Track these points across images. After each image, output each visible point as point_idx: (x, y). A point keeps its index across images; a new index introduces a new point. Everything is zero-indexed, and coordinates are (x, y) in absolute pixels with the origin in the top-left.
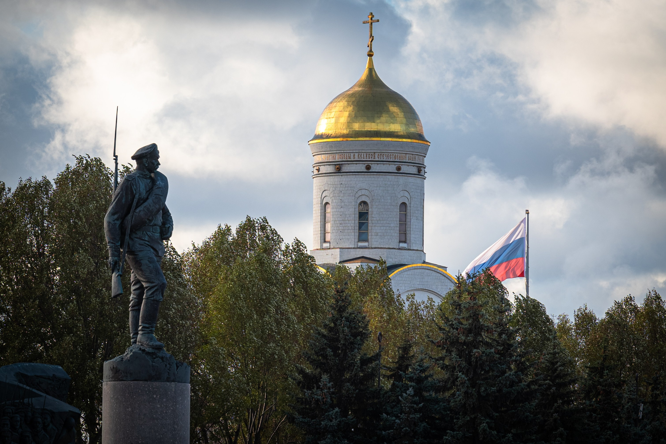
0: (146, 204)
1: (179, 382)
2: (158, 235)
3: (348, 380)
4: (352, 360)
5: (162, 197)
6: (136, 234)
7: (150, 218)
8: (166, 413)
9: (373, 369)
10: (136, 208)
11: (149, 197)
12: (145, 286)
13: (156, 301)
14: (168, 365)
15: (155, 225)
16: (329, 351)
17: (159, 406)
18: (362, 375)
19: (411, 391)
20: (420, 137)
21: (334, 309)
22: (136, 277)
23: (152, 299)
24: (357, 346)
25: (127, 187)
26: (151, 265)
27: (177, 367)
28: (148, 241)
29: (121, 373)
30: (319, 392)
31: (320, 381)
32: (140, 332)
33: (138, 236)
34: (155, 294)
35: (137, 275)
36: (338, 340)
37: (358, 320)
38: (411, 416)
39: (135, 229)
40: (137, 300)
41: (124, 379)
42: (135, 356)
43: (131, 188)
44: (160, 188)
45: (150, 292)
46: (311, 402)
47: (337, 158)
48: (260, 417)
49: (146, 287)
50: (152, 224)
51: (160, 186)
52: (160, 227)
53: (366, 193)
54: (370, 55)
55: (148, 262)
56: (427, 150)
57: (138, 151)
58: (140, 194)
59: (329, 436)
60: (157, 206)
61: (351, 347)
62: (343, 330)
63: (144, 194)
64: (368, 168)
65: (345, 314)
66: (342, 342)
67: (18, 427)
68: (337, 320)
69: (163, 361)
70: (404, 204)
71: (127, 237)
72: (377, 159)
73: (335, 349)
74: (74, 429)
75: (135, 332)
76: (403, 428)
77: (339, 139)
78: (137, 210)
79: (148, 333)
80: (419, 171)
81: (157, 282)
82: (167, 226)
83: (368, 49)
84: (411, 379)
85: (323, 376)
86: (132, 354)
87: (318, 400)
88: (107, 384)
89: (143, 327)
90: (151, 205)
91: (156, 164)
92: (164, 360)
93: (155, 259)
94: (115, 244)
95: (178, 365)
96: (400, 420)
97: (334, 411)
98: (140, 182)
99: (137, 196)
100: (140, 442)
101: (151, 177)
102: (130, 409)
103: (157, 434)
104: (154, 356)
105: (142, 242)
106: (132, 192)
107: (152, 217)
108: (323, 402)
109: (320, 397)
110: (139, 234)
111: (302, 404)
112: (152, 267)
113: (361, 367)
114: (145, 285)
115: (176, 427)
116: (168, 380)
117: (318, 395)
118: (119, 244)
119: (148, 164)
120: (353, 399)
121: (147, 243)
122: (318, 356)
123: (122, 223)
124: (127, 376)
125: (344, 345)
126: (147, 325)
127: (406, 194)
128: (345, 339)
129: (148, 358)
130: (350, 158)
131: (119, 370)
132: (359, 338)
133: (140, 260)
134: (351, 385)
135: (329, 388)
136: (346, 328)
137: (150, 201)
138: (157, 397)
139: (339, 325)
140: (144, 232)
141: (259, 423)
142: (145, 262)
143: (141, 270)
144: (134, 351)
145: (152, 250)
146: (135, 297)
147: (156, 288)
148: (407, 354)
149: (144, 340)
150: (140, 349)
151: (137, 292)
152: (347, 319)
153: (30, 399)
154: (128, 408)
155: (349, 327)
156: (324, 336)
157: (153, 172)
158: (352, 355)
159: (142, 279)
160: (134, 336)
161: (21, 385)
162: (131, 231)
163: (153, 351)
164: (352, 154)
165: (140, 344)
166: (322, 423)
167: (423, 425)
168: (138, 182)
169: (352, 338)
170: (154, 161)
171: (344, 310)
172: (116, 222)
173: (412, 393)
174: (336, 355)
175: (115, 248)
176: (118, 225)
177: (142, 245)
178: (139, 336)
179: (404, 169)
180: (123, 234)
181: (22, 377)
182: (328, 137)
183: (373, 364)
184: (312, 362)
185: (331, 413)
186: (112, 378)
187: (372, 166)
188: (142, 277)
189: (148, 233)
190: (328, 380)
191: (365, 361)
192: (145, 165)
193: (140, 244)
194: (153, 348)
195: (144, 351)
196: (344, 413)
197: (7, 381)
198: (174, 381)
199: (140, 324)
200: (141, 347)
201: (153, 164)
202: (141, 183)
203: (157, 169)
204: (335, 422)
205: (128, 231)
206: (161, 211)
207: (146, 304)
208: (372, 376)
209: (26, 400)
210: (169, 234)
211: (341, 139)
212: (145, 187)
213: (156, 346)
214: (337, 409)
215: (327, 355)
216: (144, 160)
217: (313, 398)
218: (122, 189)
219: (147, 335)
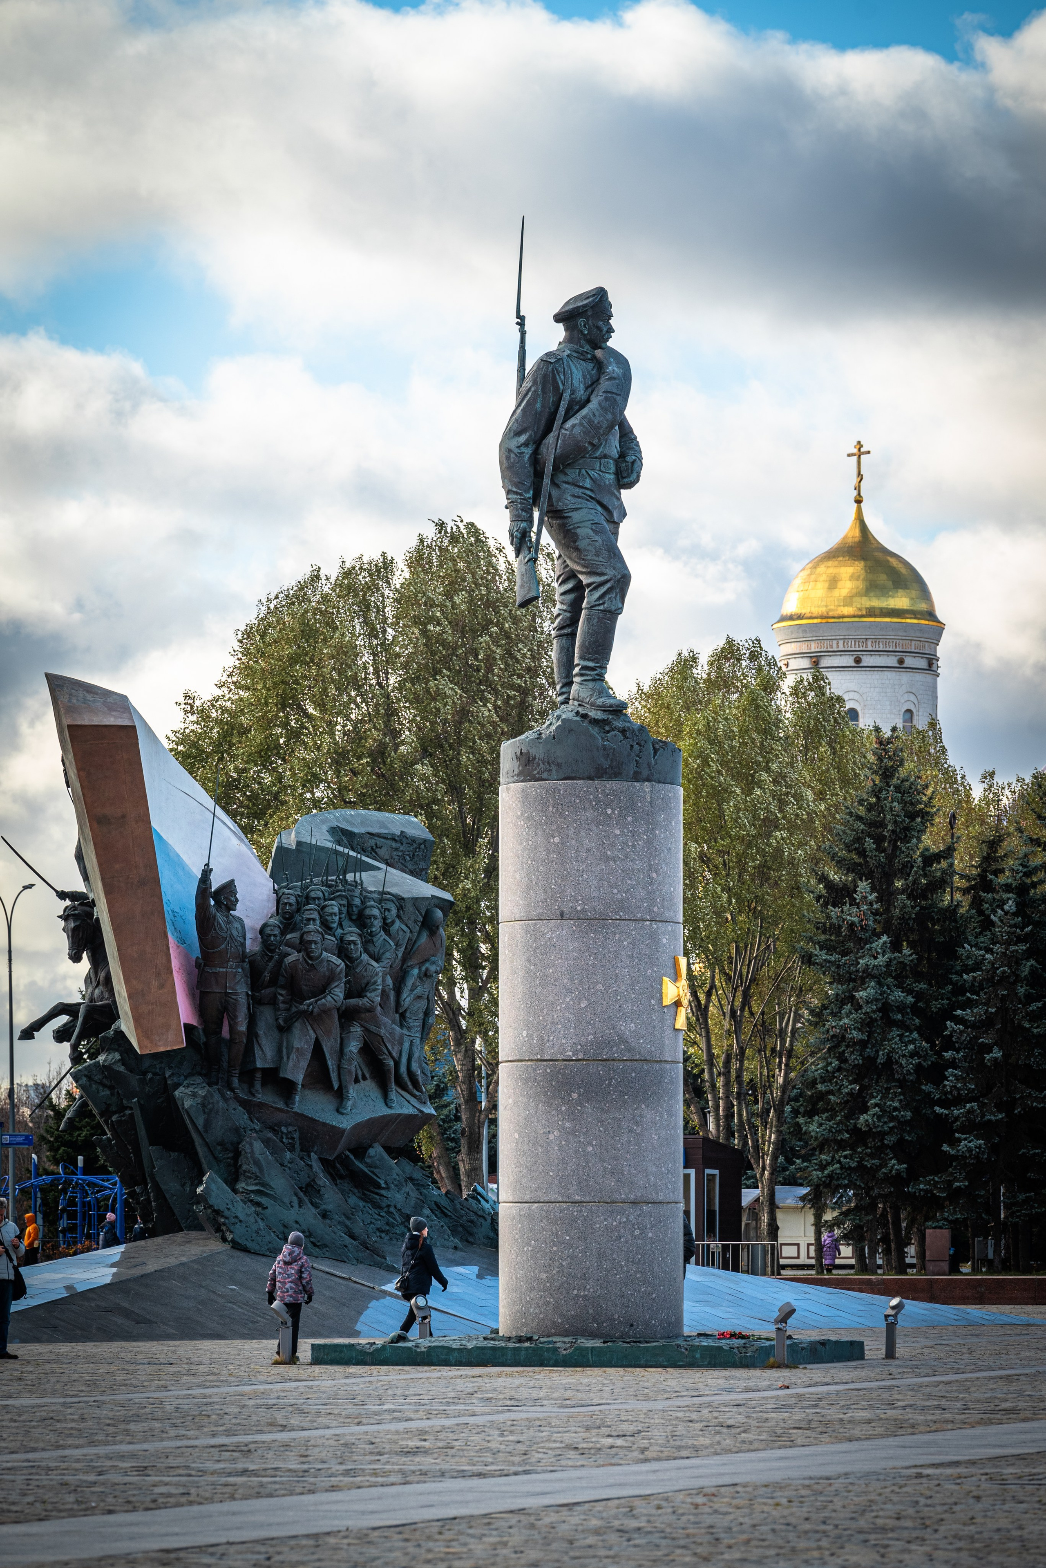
0: (584, 412)
1: (660, 782)
2: (612, 477)
3: (903, 892)
4: (907, 856)
5: (618, 398)
6: (566, 474)
7: (595, 441)
8: (633, 846)
9: (944, 872)
10: (565, 420)
11: (593, 398)
12: (585, 582)
13: (610, 611)
14: (636, 747)
15: (605, 456)
16: (869, 844)
17: (618, 832)
18: (924, 881)
19: (1010, 906)
20: (931, 615)
21: (875, 772)
22: (567, 566)
23: (601, 608)
24: (916, 834)
25: (545, 376)
26: (597, 538)
27: (656, 751)
28: (591, 490)
29: (538, 765)
30: (854, 910)
31: (856, 892)
32: (577, 679)
33: (570, 480)
34: (607, 598)
35: (568, 562)
36: (882, 825)
37: (916, 790)
38: (1013, 948)
39: (563, 463)
40: (568, 615)
41: (545, 775)
42: (567, 728)
43: (554, 379)
44: (614, 378)
45: (597, 594)
46: (840, 927)
47: (814, 647)
48: (750, 962)
49: (589, 585)
50: (598, 454)
51: (615, 375)
52: (616, 462)
53: (856, 696)
54: (859, 501)
55: (591, 533)
56: (940, 635)
57: (567, 303)
58: (573, 392)
59: (872, 984)
60: (609, 416)
61: (906, 836)
62: (891, 808)
63: (581, 393)
64: (858, 661)
65: (895, 781)
66: (890, 827)
67: (335, 925)
68: (880, 791)
69: (626, 737)
70: (909, 711)
71: (547, 481)
72: (870, 648)
73: (879, 840)
74: (441, 930)
75: (565, 680)
76: (998, 968)
77: (815, 621)
78: (568, 425)
79: (594, 680)
80: (930, 664)
81: (610, 573)
82: (630, 459)
83: (855, 493)
84: (1008, 888)
85: (859, 882)
86: (559, 723)
87: (852, 925)
88: (508, 789)
89: (584, 668)
90: (597, 414)
91: (605, 329)
92: (628, 734)
93: (607, 526)
94: (521, 495)
95: (657, 746)
96: (992, 954)
97: (881, 941)
98: (573, 367)
99: (566, 396)
100: (579, 908)
101: (594, 358)
102: (557, 840)
103: (615, 891)
104: (607, 728)
105: (578, 491)
106: (556, 387)
107: (599, 440)
108: (861, 926)
109: (855, 919)
110: (572, 474)
111: (824, 932)
112: (600, 541)
113: (923, 869)
114: (585, 580)
115: (654, 875)
116: (637, 777)
117: (851, 914)
118: (530, 494)
119: (589, 330)
120: (911, 922)
121: (588, 492)
122: (850, 851)
123: (536, 452)
124: (550, 770)
125: (893, 831)
126: (591, 664)
127: (912, 698)
128: (895, 822)
129: (594, 731)
130: (831, 646)
131: (534, 759)
132: (918, 820)
133: (575, 528)
134: (908, 898)
135: (871, 904)
136: (896, 804)
137: (594, 404)
138: (613, 812)
139: (885, 799)
140: (583, 471)
141: (748, 972)
142: (584, 531)
143: (577, 549)
144: (564, 716)
145: (599, 508)
146: (565, 607)
147: (609, 585)
148: (996, 851)
149: (585, 694)
150: (577, 713)
151: (570, 597)
152: (898, 789)
153: (358, 874)
154: (553, 837)
155: (901, 801)
156: (859, 818)
157: (601, 348)
158: (908, 848)
159: (578, 568)
160: (564, 690)
161: (340, 849)
162: (556, 468)
163: (605, 717)
164: (835, 642)
165: (576, 703)
166: (861, 961)
167: (1029, 964)
168: (569, 366)
169: (907, 820)
170: (601, 323)
171: (892, 776)
172: (523, 449)
173: (1014, 909)
174: (880, 849)
175: (521, 503)
176: (527, 456)
177: (579, 497)
178: (574, 687)
179: (909, 661)
180: (538, 475)
181: (342, 835)
182: (800, 617)
183: (944, 864)
184: (840, 863)
185: (874, 945)
186: (518, 775)
187: (864, 658)
188: (578, 564)
189: (591, 473)
190: (868, 889)
191: (930, 859)
192: (582, 332)
193: (573, 496)
194: (604, 711)
195: (584, 716)
196: (896, 946)
197: (314, 842)
198: (648, 780)
199: (576, 661)
200: (580, 709)
201: (599, 329)
202: (574, 370)
203: (607, 340)
204: (881, 960)
205: (549, 468)
206: (617, 428)
207: (588, 619)
208: (942, 883)
209: (350, 877)
210: (634, 476)
211: (819, 621)
212: (584, 377)
213: (611, 706)
214: (885, 938)
215: (864, 850)
216: (581, 321)
217: (844, 920)
218: (535, 382)
219: (591, 684)
